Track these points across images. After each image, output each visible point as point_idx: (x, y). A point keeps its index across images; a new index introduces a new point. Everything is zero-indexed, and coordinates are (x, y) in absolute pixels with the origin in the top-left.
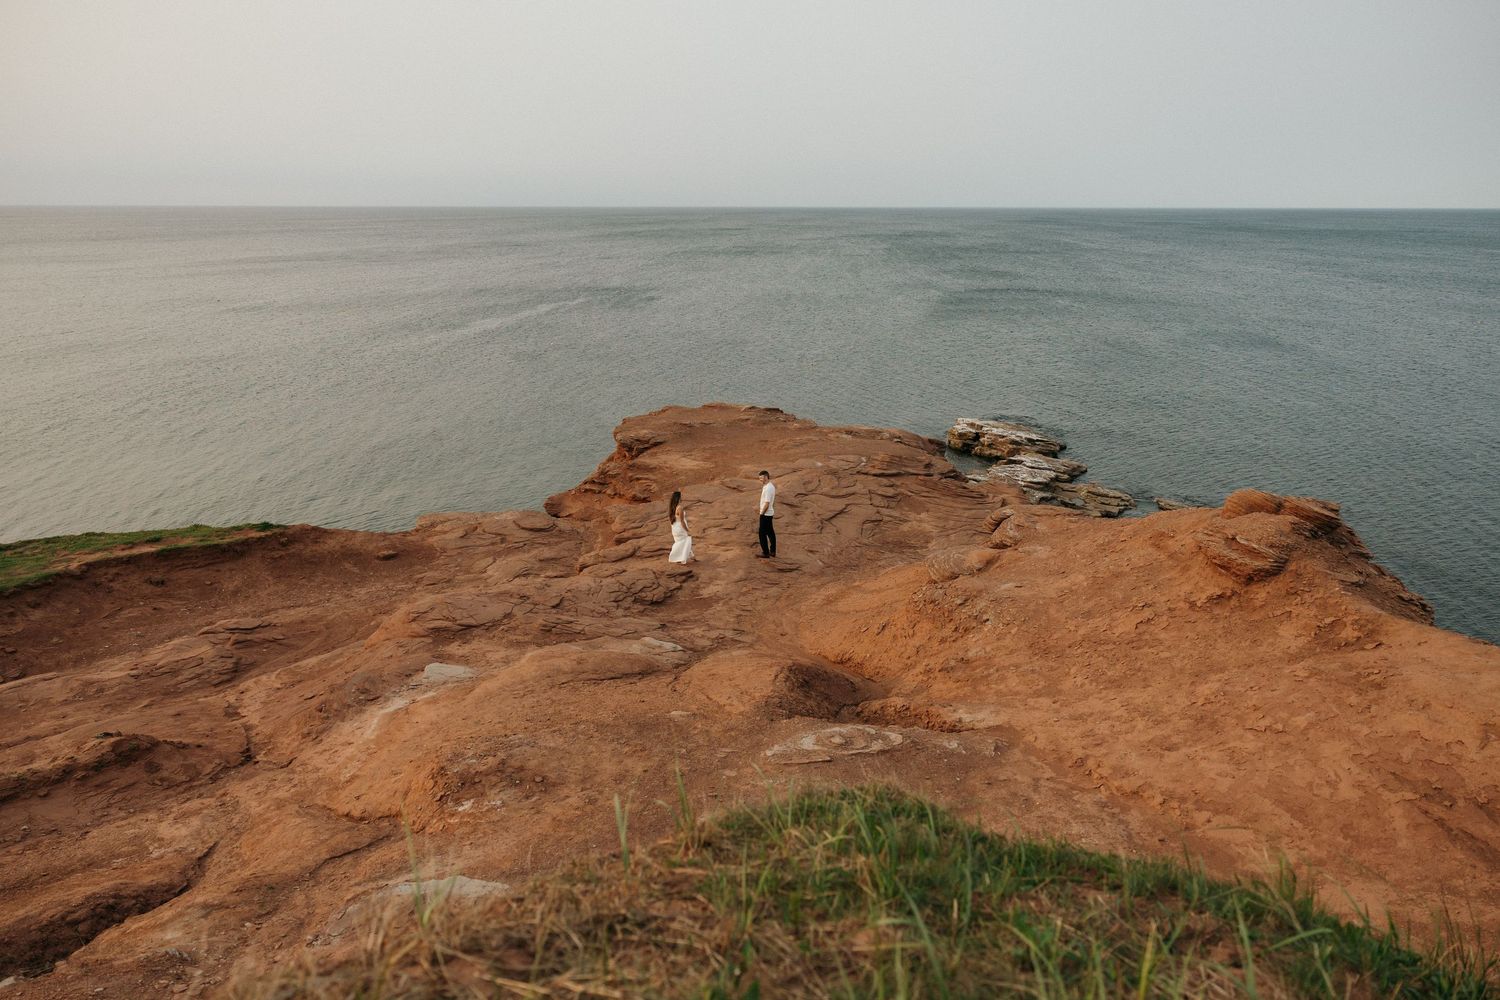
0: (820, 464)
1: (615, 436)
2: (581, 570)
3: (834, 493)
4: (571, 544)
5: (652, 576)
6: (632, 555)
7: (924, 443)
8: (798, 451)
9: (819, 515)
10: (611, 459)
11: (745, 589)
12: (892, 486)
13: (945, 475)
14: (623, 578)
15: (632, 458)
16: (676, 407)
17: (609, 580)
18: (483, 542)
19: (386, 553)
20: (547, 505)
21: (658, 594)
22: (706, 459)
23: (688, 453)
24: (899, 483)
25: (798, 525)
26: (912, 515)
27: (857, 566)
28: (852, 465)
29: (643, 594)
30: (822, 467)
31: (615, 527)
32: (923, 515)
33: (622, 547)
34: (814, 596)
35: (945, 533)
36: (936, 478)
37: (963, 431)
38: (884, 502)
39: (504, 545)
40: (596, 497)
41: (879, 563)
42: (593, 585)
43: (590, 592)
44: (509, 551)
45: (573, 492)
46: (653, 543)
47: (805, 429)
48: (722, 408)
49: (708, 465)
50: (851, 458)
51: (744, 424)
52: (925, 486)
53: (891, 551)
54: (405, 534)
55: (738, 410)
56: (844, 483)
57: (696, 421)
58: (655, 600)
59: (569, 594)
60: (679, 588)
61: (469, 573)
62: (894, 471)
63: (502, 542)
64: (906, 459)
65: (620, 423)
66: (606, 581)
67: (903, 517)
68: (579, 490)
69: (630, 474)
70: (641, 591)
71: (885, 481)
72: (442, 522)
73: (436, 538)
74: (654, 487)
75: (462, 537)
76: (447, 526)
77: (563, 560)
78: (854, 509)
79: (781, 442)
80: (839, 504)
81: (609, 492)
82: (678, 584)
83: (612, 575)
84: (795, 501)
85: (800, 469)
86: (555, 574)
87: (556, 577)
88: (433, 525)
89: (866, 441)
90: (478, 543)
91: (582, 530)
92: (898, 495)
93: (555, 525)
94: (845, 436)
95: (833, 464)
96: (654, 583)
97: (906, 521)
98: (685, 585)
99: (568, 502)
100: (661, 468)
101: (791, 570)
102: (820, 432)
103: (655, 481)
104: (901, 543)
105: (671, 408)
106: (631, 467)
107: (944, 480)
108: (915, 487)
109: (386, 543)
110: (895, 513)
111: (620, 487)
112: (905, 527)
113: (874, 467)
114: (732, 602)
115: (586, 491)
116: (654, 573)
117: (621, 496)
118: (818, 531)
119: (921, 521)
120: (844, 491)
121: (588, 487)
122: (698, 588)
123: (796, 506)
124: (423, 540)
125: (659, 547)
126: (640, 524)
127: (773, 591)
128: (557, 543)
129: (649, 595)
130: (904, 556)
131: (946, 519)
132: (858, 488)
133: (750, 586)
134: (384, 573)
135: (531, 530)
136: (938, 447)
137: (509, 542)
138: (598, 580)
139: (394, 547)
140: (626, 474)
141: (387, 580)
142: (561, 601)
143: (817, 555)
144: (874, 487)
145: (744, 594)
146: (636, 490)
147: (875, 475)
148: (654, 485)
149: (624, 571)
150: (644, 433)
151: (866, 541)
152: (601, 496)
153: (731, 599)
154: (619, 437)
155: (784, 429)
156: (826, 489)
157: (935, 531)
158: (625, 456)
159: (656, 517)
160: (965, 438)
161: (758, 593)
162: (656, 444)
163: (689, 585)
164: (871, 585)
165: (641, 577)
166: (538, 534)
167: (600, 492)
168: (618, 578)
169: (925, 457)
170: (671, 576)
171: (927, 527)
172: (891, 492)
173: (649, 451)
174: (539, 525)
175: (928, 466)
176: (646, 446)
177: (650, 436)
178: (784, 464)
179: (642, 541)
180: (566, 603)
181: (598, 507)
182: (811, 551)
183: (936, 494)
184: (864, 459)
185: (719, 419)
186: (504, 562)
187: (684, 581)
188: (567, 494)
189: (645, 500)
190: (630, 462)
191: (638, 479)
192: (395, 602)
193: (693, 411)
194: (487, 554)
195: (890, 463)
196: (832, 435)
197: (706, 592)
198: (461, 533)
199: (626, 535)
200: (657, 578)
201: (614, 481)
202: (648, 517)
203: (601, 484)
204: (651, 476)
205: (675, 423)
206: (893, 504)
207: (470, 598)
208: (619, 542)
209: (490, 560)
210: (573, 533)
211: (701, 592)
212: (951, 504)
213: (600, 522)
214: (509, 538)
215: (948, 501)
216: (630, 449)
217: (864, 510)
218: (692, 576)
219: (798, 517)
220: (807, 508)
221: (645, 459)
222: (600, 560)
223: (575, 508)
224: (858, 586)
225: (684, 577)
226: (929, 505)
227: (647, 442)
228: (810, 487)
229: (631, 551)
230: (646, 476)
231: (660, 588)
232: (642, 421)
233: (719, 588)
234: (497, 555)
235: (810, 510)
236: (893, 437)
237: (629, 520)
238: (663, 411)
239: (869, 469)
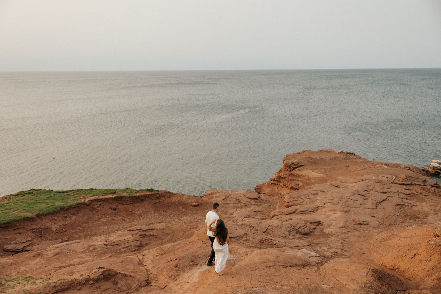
0: (374, 178)
1: (283, 162)
2: (273, 217)
3: (381, 191)
4: (267, 206)
5: (303, 222)
6: (294, 212)
7: (419, 171)
8: (363, 171)
9: (375, 200)
10: (281, 171)
11: (344, 231)
12: (408, 189)
13: (433, 186)
14: (291, 222)
15: (291, 171)
16: (308, 151)
17: (286, 222)
18: (231, 202)
19: (195, 204)
20: (255, 189)
21: (306, 230)
22: (323, 173)
23: (315, 170)
24: (411, 188)
25: (366, 204)
26: (418, 203)
27: (395, 225)
28: (389, 179)
29: (300, 230)
30: (375, 179)
31: (286, 199)
32: (424, 204)
33: (289, 209)
34: (376, 237)
35: (436, 213)
36: (429, 187)
37: (435, 166)
38: (405, 197)
39: (240, 204)
40: (276, 187)
41: (405, 225)
42: (279, 224)
43: (278, 227)
44: (242, 207)
45: (266, 184)
46: (303, 208)
47: (365, 162)
48: (328, 152)
49: (324, 176)
50: (388, 176)
51: (338, 159)
52: (424, 190)
53: (410, 219)
54: (201, 197)
55: (335, 153)
56: (386, 187)
57: (317, 157)
58: (305, 233)
59: (270, 227)
60: (315, 229)
61: (226, 215)
62: (409, 183)
63: (239, 203)
64: (414, 177)
65: (285, 157)
66: (284, 223)
67: (414, 204)
68: (269, 183)
69: (290, 178)
70: (299, 228)
71: (404, 187)
72: (215, 193)
73: (213, 199)
74: (301, 184)
75: (223, 200)
76: (217, 195)
77: (264, 212)
78: (391, 199)
79: (355, 167)
80: (384, 196)
81: (281, 184)
82: (315, 227)
83: (287, 221)
84: (364, 194)
85: (366, 180)
86: (260, 218)
87: (261, 219)
88: (212, 194)
89: (394, 169)
90: (230, 203)
91: (271, 200)
92: (411, 194)
93: (260, 197)
94: (384, 166)
95: (380, 178)
96: (304, 225)
97: (415, 206)
98: (317, 227)
99: (264, 188)
100: (303, 176)
101: (364, 224)
102: (372, 164)
103: (301, 181)
104: (414, 216)
105: (306, 151)
106: (291, 175)
107: (432, 188)
108: (419, 191)
109: (195, 200)
110: (410, 202)
111: (286, 183)
112: (415, 209)
113: (399, 180)
114: (339, 237)
115: (272, 184)
116: (304, 221)
117: (286, 187)
118: (375, 207)
119: (423, 206)
120: (386, 191)
121: (272, 182)
122: (323, 229)
123: (364, 196)
124: (209, 199)
125: (305, 210)
126: (297, 199)
127: (357, 233)
128: (261, 205)
129: (302, 231)
130: (417, 222)
131: (435, 206)
132: (392, 189)
133: (347, 230)
134: (194, 212)
135: (250, 198)
136: (426, 172)
137: (242, 203)
138: (281, 222)
139: (198, 202)
140: (288, 177)
141: (194, 215)
142: (267, 230)
143: (376, 218)
144: (400, 190)
145: (344, 233)
146: (293, 184)
147: (400, 184)
148: (300, 183)
149: (292, 219)
150: (296, 161)
151: (397, 214)
152: (278, 186)
153: (338, 235)
154: (285, 162)
155: (356, 162)
156: (378, 189)
157: (430, 212)
158: (287, 170)
159: (303, 197)
160: (436, 169)
161: (350, 234)
162: (301, 166)
163: (319, 227)
164: (402, 234)
165: (299, 222)
166: (253, 201)
167: (277, 185)
168: (289, 222)
169: (423, 177)
170: (311, 223)
171: (427, 209)
172: (408, 192)
173: (298, 169)
174: (253, 197)
175: (425, 181)
176: (297, 166)
177: (298, 162)
178: (357, 177)
179: (298, 207)
180: (268, 231)
181: (276, 190)
182: (373, 217)
183: (429, 194)
184: (394, 177)
185: (327, 156)
186: (240, 211)
187: (317, 226)
188: (263, 185)
189: (296, 189)
190: (290, 173)
191: (294, 180)
192: (198, 224)
193: (316, 152)
194: (233, 207)
195: (407, 179)
196: (378, 166)
197: (327, 231)
198: (223, 198)
199: (291, 203)
200: (305, 223)
201: (283, 180)
202: (300, 196)
203: (278, 181)
204: (299, 179)
205: (309, 157)
206: (409, 198)
207: (230, 225)
208: (288, 206)
209: (234, 210)
210: (267, 201)
211: (325, 231)
212: (437, 199)
213: (279, 197)
214: (242, 201)
215: (436, 198)
216: (290, 167)
217: (396, 200)
218: (320, 224)
219: (366, 201)
220: (369, 197)
221: (296, 172)
222: (281, 213)
223: (267, 190)
224: (397, 234)
225: (317, 224)
226: (427, 199)
227: (297, 165)
228: (370, 188)
229: (294, 211)
230: (297, 179)
231: (307, 228)
232: (295, 156)
233: (333, 230)
234: (237, 208)
235: (370, 199)
236: (406, 167)
237: (292, 197)
238: (303, 152)
239: (397, 181)
